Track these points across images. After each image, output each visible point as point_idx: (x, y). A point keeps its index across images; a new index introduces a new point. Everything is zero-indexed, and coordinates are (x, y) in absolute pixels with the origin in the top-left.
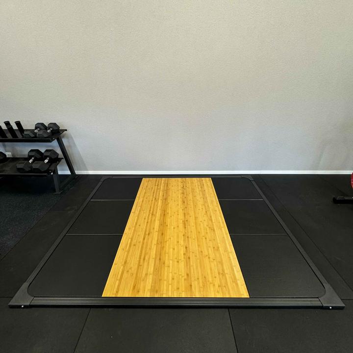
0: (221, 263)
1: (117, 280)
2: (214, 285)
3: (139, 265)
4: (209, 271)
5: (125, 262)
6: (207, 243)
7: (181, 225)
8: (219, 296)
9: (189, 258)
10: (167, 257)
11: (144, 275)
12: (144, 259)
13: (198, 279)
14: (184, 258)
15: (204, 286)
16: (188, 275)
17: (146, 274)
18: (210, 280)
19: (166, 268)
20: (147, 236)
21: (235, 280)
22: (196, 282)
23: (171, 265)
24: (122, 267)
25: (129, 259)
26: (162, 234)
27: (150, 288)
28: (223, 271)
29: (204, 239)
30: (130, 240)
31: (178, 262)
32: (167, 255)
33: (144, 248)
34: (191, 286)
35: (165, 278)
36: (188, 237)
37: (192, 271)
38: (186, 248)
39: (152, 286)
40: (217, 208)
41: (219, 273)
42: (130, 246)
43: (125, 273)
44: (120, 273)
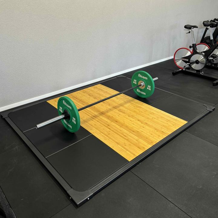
0: (162, 117)
1: (126, 151)
2: (171, 126)
3: (127, 140)
4: (162, 123)
5: (117, 143)
6: (145, 114)
7: (120, 113)
8: (178, 128)
9: (146, 123)
10: (135, 128)
11: (137, 142)
12: (125, 136)
13: (162, 128)
14: (144, 124)
15: (167, 128)
16: (155, 129)
17: (137, 140)
18: (167, 125)
19: (142, 133)
20: (109, 127)
21: (176, 120)
22: (163, 129)
23: (142, 130)
24: (119, 146)
25: (117, 141)
26: (117, 122)
27: (147, 144)
28: (167, 119)
29: (141, 113)
30: (102, 134)
31: (144, 127)
32: (133, 128)
33: (119, 134)
34: (162, 132)
35: (148, 136)
36: (132, 116)
37: (155, 127)
38: (138, 120)
39: (147, 143)
40: (127, 97)
41: (167, 121)
42: (107, 136)
43: (125, 147)
44: (122, 148)
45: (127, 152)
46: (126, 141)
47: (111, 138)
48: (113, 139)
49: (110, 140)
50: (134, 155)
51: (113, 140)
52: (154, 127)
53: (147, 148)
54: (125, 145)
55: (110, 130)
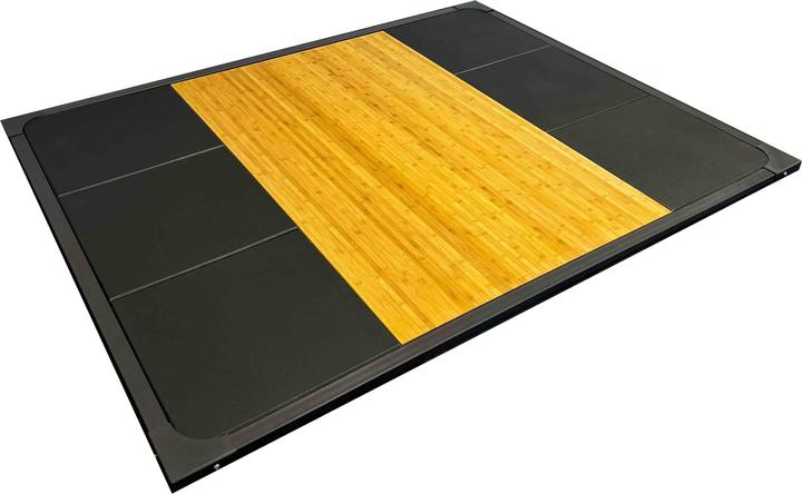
0: (577, 184)
1: (399, 305)
2: (600, 222)
3: (418, 261)
4: (569, 206)
5: (379, 270)
6: (518, 165)
7: (424, 153)
8: (624, 232)
9: (510, 202)
10: (461, 220)
11: (449, 271)
12: (415, 245)
13: (563, 226)
14: (499, 206)
15: (583, 231)
16: (536, 229)
17: (453, 266)
18: (584, 216)
19: (482, 238)
20: (366, 205)
21: (627, 200)
22: (565, 233)
23: (485, 229)
24: (382, 281)
25: (379, 262)
26: (400, 186)
27: (486, 282)
28: (594, 194)
29: (504, 160)
30: (332, 229)
31: (494, 218)
32: (456, 217)
33: (395, 233)
34: (561, 241)
35: (500, 253)
36: (466, 169)
37: (536, 218)
38: (484, 188)
39: (487, 278)
40: (469, 93)
41: (590, 201)
42: (350, 239)
43: (403, 287)
44: (391, 291)
45: (405, 307)
46: (412, 263)
47: (359, 249)
48: (370, 252)
49: (356, 254)
50: (426, 320)
51: (367, 258)
52: (534, 220)
53: (481, 300)
54: (405, 281)
55: (365, 218)
